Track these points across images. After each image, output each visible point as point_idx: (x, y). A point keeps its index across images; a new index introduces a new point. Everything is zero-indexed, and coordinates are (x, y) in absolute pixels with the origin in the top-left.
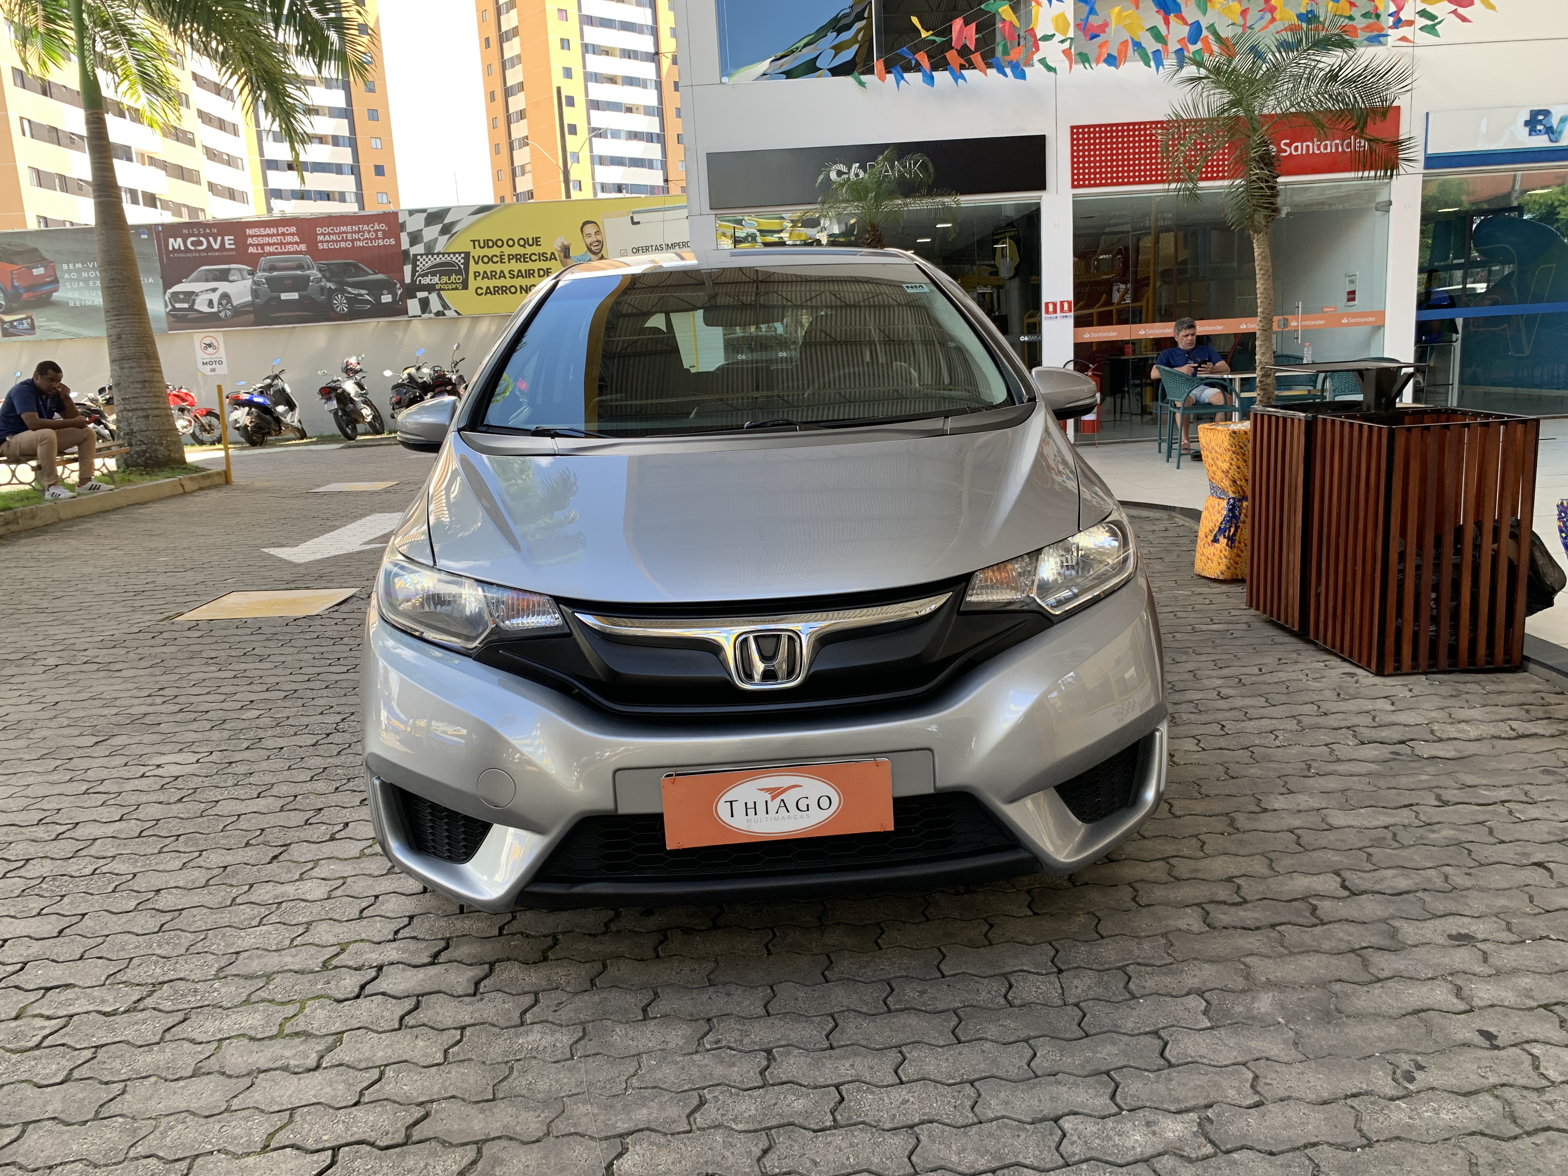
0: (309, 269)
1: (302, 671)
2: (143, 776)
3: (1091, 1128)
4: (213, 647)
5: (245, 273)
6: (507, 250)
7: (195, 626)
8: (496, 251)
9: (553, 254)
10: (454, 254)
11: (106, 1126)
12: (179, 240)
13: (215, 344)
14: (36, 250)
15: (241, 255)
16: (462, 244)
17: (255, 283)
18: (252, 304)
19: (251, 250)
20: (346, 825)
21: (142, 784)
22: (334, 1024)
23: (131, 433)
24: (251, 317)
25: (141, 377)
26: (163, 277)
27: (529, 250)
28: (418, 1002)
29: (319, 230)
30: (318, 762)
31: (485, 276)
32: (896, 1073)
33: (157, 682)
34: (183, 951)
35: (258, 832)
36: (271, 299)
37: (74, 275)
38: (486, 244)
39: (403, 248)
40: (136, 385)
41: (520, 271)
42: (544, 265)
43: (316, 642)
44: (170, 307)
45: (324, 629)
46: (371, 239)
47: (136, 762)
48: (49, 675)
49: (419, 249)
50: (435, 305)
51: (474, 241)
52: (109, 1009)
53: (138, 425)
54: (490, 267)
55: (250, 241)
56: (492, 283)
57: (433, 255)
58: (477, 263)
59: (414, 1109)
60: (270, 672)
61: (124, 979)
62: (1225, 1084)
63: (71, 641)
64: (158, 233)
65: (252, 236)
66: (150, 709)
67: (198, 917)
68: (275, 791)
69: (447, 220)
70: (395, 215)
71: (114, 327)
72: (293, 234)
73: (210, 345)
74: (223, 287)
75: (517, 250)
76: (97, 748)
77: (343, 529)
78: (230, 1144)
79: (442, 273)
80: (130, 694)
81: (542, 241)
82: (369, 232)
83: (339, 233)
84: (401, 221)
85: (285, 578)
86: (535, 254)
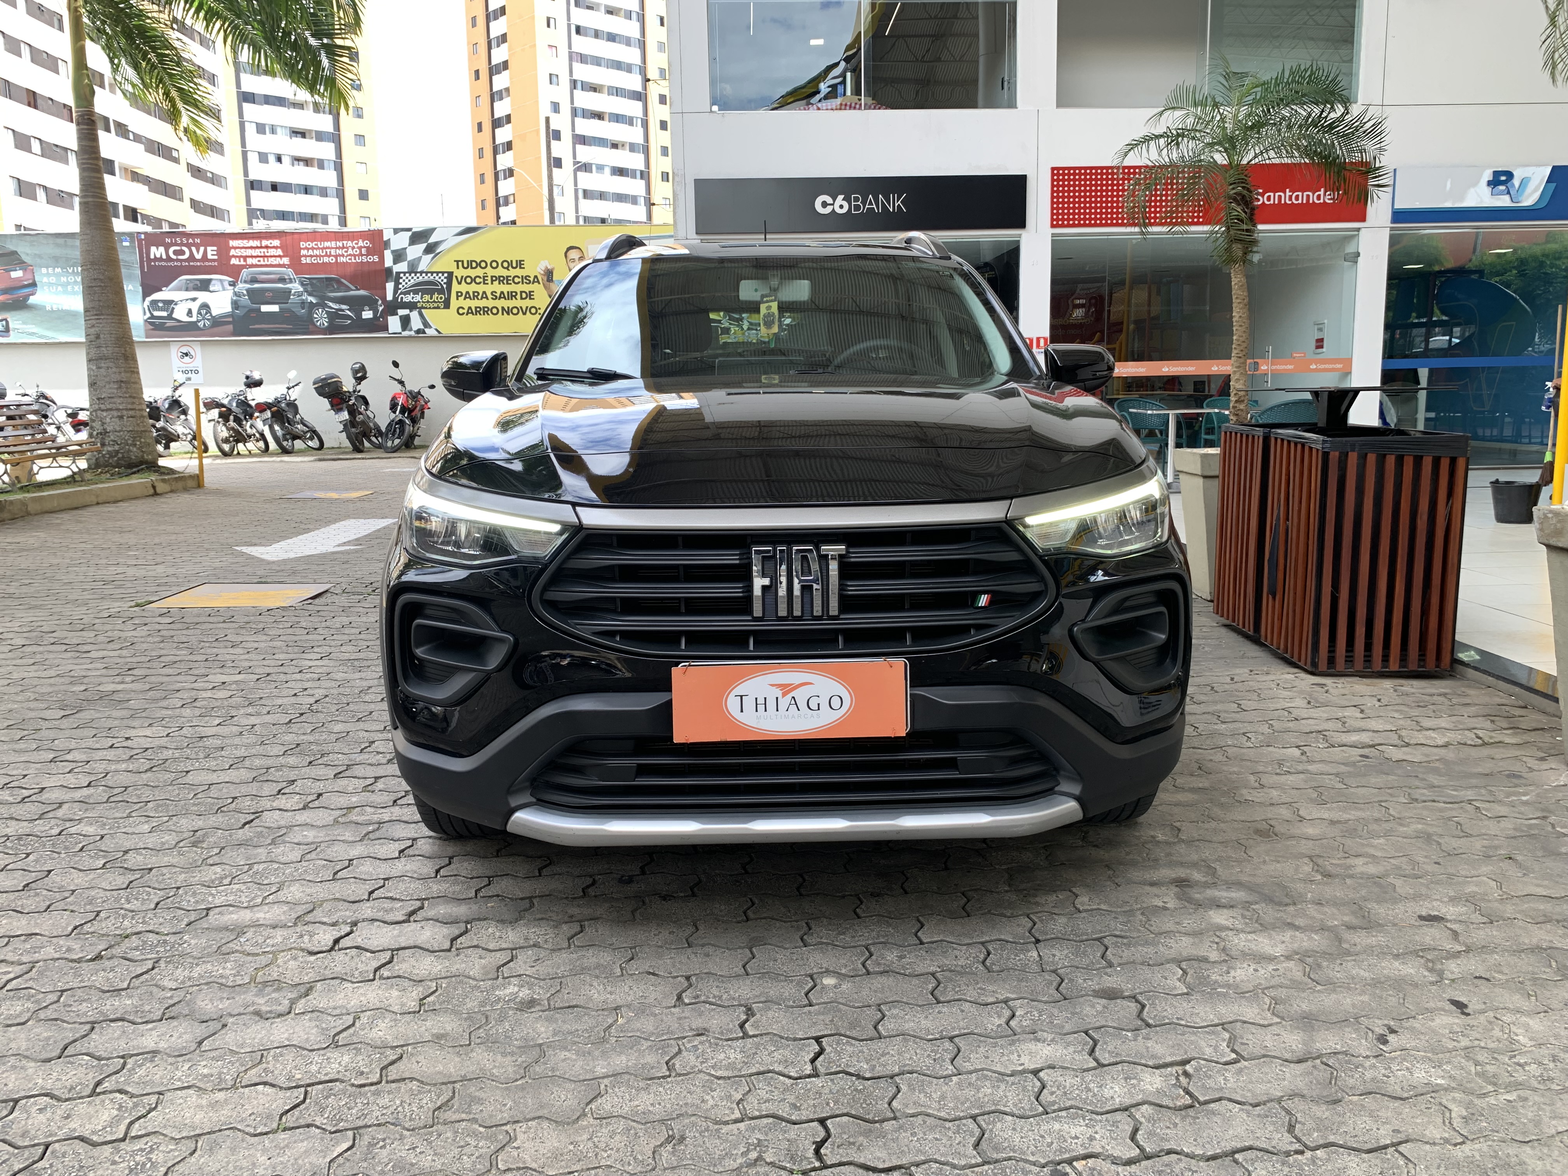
0: (291, 281)
1: (276, 657)
2: (111, 747)
3: (1070, 1081)
4: (184, 632)
5: (226, 284)
6: (490, 272)
7: (167, 613)
8: (479, 272)
10: (438, 273)
11: (72, 1063)
12: (162, 249)
13: (192, 353)
14: (15, 253)
15: (224, 266)
16: (445, 264)
17: (235, 294)
18: (231, 315)
19: (234, 261)
20: (320, 795)
21: (111, 754)
22: (307, 974)
23: (104, 433)
24: (230, 327)
25: (117, 377)
26: (142, 285)
27: (512, 272)
28: (392, 957)
29: (303, 244)
30: (289, 738)
31: (467, 296)
32: (875, 1028)
33: (127, 663)
34: (153, 906)
35: (230, 800)
36: (251, 310)
37: (53, 280)
38: (470, 264)
39: (387, 265)
40: (112, 385)
41: (502, 293)
42: (527, 288)
43: (290, 631)
44: (148, 315)
45: (297, 619)
46: (355, 256)
47: (104, 734)
48: (18, 653)
49: (402, 267)
50: (416, 323)
51: (457, 262)
52: (76, 957)
53: (112, 424)
54: (473, 288)
55: (232, 252)
56: (474, 304)
57: (416, 273)
58: (460, 283)
59: (389, 1052)
60: (243, 657)
61: (90, 930)
62: (1203, 1044)
63: (39, 624)
64: (140, 241)
65: (235, 248)
66: (120, 687)
67: (168, 876)
68: (247, 763)
69: (432, 240)
70: (380, 232)
71: (93, 326)
72: (276, 247)
73: (186, 354)
74: (203, 297)
75: (501, 272)
76: (64, 721)
77: (317, 532)
78: (200, 1080)
79: (424, 292)
80: (98, 673)
81: (527, 265)
82: (353, 248)
83: (323, 249)
84: (385, 239)
85: (259, 573)
86: (518, 277)
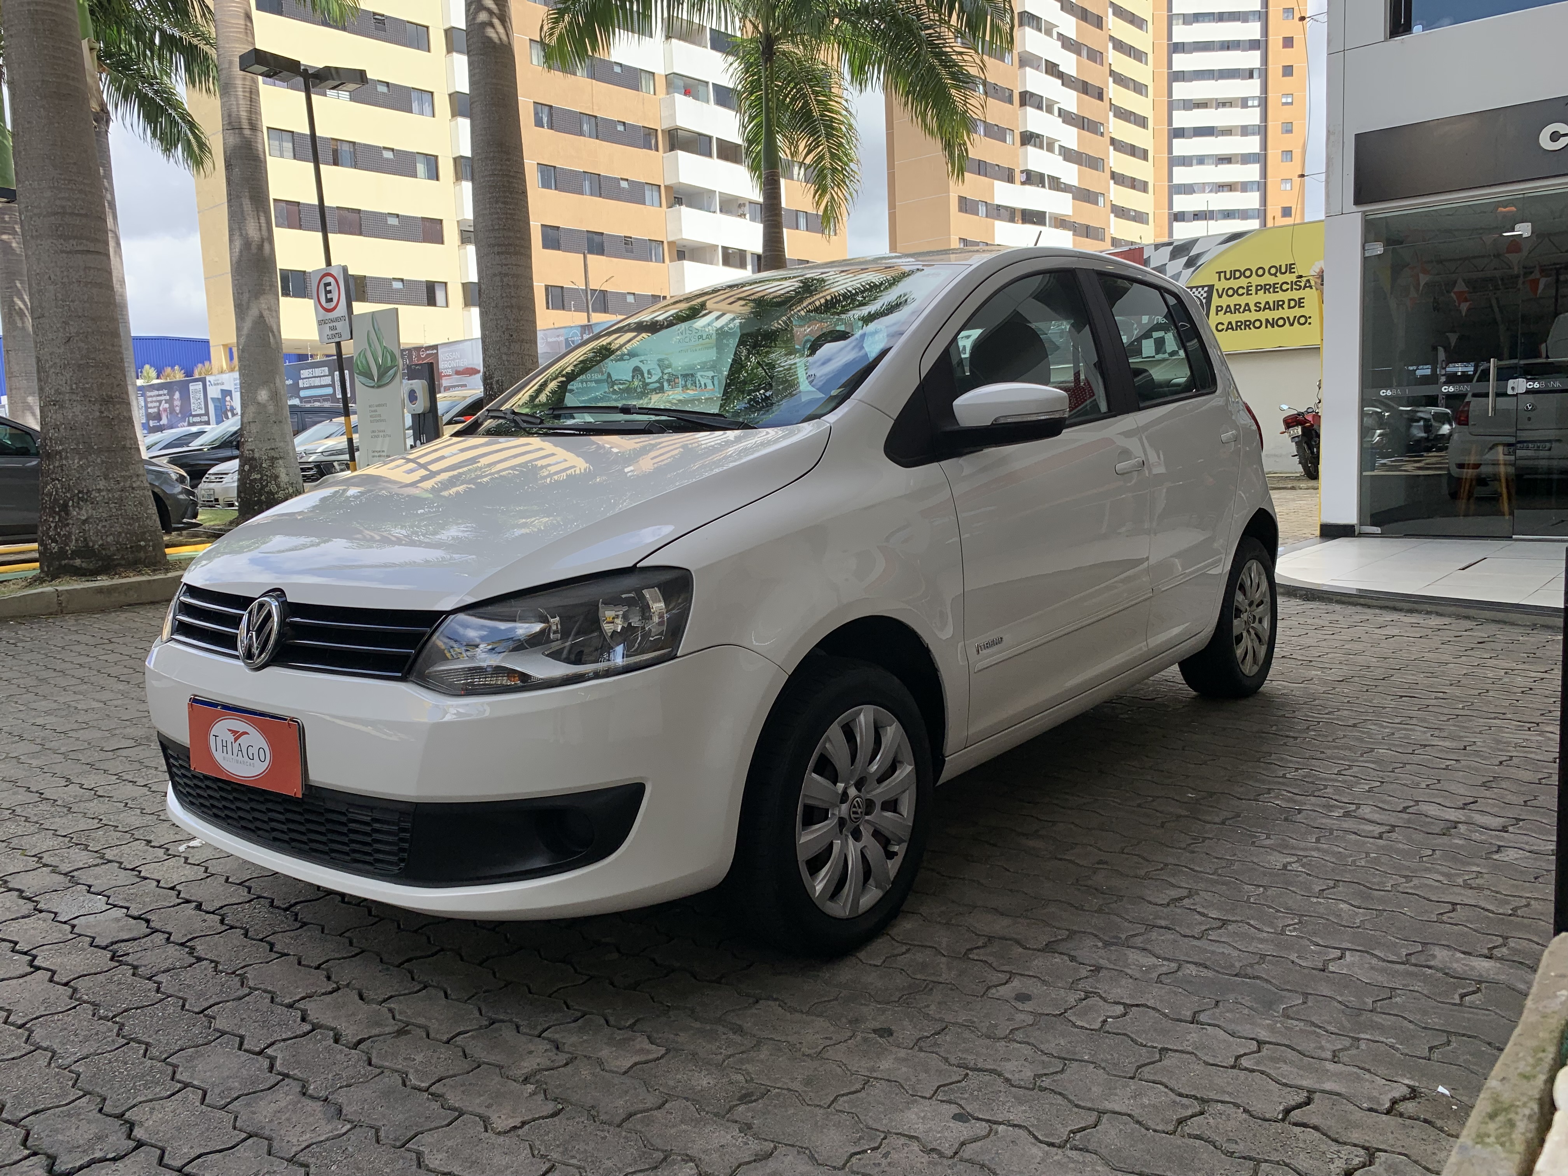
6: (1255, 280)
8: (1243, 282)
9: (1308, 281)
10: (1197, 288)
16: (1206, 276)
27: (1281, 279)
31: (1228, 310)
38: (1233, 275)
41: (1267, 303)
42: (1296, 295)
51: (1219, 273)
54: (1234, 300)
56: (1234, 318)
58: (1220, 296)
69: (1194, 252)
70: (1142, 250)
75: (1268, 279)
81: (1297, 269)
84: (1146, 256)
86: (1287, 283)
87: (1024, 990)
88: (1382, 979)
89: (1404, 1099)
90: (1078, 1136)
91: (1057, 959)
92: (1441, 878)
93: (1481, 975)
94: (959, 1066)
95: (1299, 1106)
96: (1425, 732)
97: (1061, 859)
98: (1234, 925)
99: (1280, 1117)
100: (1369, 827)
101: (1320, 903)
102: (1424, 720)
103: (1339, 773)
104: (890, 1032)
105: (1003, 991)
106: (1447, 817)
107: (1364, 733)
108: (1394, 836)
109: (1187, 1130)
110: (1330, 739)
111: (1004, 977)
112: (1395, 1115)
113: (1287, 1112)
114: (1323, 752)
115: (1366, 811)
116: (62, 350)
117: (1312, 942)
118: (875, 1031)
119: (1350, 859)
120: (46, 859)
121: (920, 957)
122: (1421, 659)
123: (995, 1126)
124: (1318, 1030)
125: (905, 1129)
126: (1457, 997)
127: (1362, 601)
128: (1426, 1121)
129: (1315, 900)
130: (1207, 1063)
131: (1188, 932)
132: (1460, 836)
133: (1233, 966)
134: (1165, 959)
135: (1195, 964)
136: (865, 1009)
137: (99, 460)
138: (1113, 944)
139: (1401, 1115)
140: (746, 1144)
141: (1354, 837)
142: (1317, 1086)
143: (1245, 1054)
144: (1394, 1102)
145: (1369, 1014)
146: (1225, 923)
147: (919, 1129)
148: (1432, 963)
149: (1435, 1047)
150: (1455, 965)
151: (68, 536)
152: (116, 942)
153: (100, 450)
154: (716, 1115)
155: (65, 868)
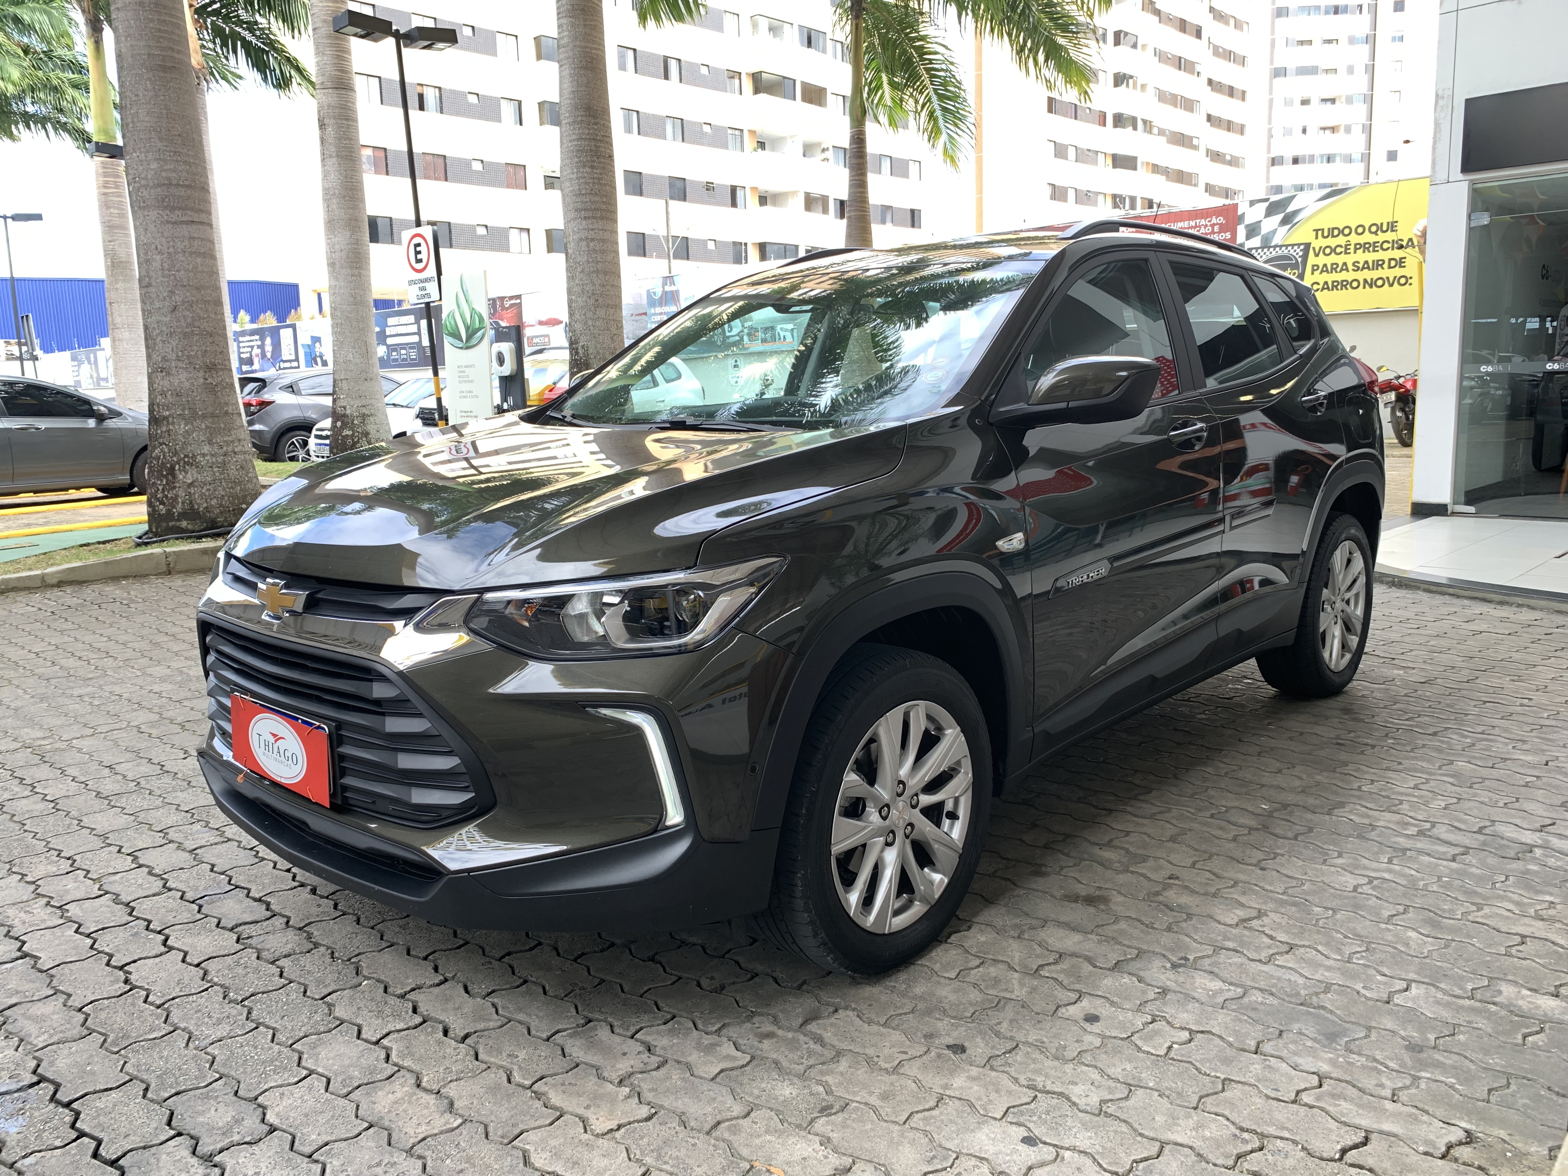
6: (1354, 239)
8: (1341, 240)
9: (1411, 240)
10: (1293, 245)
16: (1302, 234)
27: (1381, 237)
31: (1325, 269)
38: (1332, 232)
39: (1239, 241)
41: (1366, 262)
42: (1397, 254)
49: (1255, 242)
51: (1317, 231)
54: (1332, 259)
56: (1330, 278)
57: (1269, 248)
58: (1317, 255)
69: (1290, 209)
70: (1236, 207)
75: (1368, 238)
81: (1399, 226)
82: (1205, 226)
84: (1239, 213)
86: (1388, 242)
87: (1093, 1011)
88: (1446, 1014)
89: (1460, 1143)
90: (1141, 1165)
91: (1126, 980)
92: (1511, 907)
93: (1545, 1015)
94: (1028, 1087)
95: (1355, 1147)
96: (1506, 744)
97: (1132, 872)
98: (1302, 950)
99: (1337, 1156)
100: (1443, 849)
101: (1389, 930)
102: (1506, 730)
103: (1416, 787)
104: (962, 1049)
105: (1072, 1010)
106: (1523, 840)
107: (1442, 742)
108: (1468, 858)
109: (1246, 1165)
110: (1408, 748)
111: (1074, 996)
112: (1451, 1160)
113: (1344, 1151)
114: (1400, 763)
115: (1441, 831)
116: (168, 319)
117: (1378, 971)
118: (949, 1047)
119: (1421, 883)
120: (172, 835)
121: (993, 971)
122: (1510, 660)
123: (1062, 1152)
124: (1380, 1067)
125: (975, 1150)
126: (1520, 1037)
127: (1451, 591)
128: (1480, 1168)
129: (1383, 926)
130: (1268, 1097)
131: (1254, 956)
132: (1535, 860)
133: (1298, 994)
134: (1231, 984)
135: (1261, 990)
136: (940, 1024)
137: (203, 426)
138: (1181, 966)
139: (1456, 1160)
140: (826, 1157)
141: (1427, 859)
142: (1375, 1126)
143: (1306, 1089)
144: (1450, 1147)
145: (1431, 1052)
146: (1292, 947)
147: (989, 1150)
148: (1497, 1000)
149: (1496, 1089)
150: (1520, 1003)
151: (175, 499)
152: (241, 925)
153: (204, 416)
154: (799, 1126)
155: (190, 845)
